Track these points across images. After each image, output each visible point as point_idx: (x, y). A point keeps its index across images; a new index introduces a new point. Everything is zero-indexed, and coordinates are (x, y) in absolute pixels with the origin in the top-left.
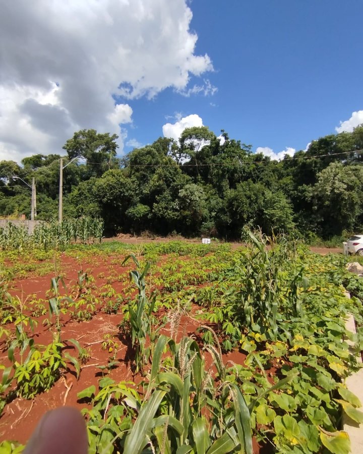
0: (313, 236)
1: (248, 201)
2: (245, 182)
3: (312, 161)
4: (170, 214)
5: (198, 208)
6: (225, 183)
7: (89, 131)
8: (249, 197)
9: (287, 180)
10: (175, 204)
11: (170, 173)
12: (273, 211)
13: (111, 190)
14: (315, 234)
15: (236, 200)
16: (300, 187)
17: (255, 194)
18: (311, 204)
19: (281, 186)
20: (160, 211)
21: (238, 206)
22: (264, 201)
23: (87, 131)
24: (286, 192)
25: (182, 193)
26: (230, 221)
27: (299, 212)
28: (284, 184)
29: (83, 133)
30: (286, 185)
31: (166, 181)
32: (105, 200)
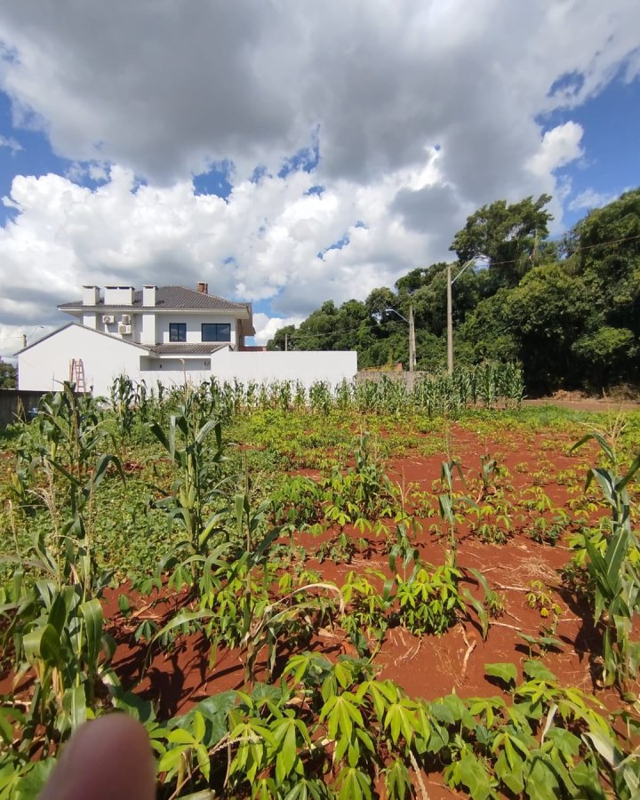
29: (481, 215)
32: (527, 327)
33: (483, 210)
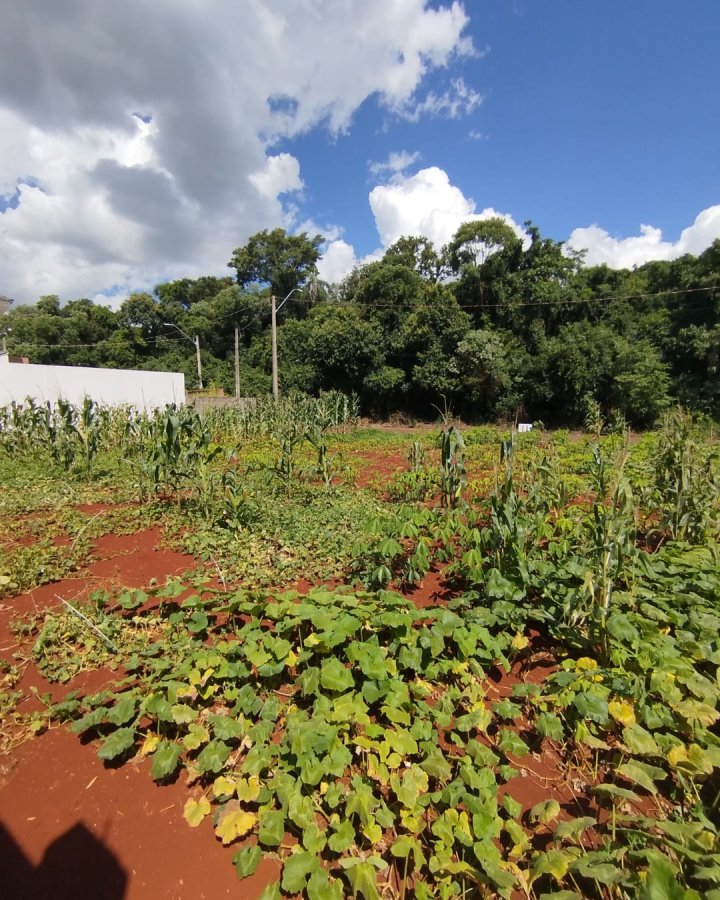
0: (704, 419)
1: (585, 360)
2: (577, 324)
3: (713, 280)
4: (444, 382)
5: (494, 372)
6: (538, 327)
7: (273, 233)
8: (587, 353)
9: (658, 317)
10: (452, 366)
11: (441, 311)
12: (632, 376)
13: (341, 344)
14: (710, 416)
15: (564, 358)
16: (683, 331)
17: (597, 347)
18: (705, 363)
19: (644, 328)
20: (426, 378)
21: (567, 369)
22: (614, 359)
23: (269, 233)
24: (657, 341)
25: (463, 347)
26: (549, 395)
27: (678, 377)
28: (652, 324)
29: (262, 237)
30: (656, 328)
31: (434, 326)
32: (332, 361)
33: (264, 234)
